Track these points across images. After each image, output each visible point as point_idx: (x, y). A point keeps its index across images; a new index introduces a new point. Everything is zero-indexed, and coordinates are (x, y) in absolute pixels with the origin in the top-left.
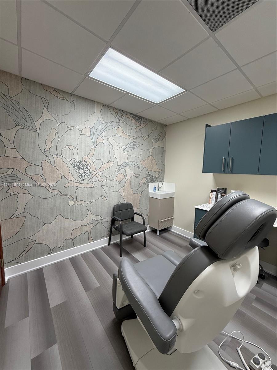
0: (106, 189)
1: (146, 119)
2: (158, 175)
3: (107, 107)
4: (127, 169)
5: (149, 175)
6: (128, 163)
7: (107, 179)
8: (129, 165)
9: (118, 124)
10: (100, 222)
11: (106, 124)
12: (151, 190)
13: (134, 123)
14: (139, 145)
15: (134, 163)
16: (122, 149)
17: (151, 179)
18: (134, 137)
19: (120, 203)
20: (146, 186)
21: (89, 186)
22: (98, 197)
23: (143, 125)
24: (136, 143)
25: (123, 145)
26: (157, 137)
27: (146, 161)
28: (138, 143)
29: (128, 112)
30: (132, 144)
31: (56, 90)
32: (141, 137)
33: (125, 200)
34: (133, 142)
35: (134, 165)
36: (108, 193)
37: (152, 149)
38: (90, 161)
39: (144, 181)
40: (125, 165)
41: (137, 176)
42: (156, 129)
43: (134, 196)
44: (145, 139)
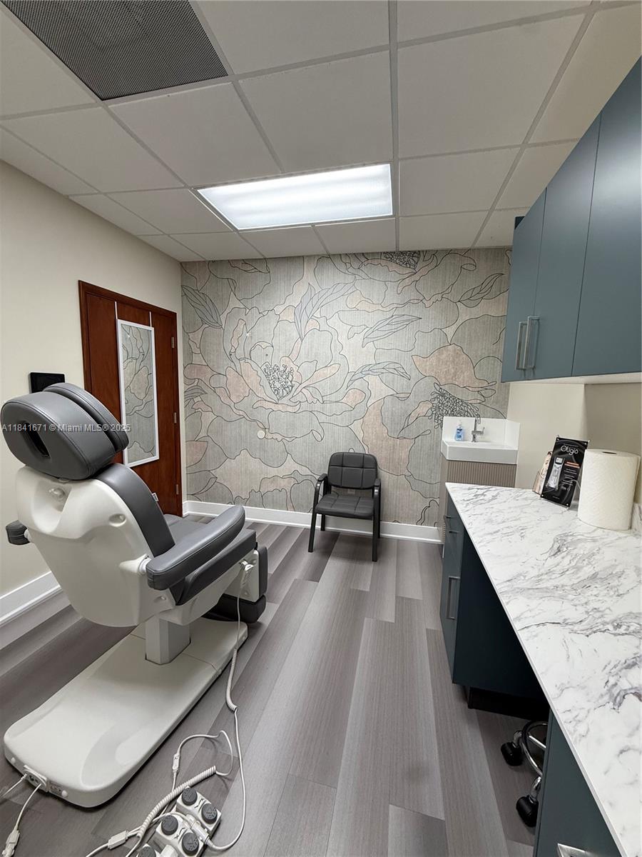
0: (322, 418)
1: (434, 254)
2: (479, 397)
3: (328, 258)
4: (373, 380)
5: (443, 395)
6: (375, 367)
7: (325, 399)
8: (377, 371)
9: (352, 284)
10: (307, 479)
11: (325, 291)
12: (448, 438)
13: (395, 272)
14: (409, 320)
15: (392, 366)
16: (361, 336)
17: (447, 404)
18: (396, 306)
20: (431, 424)
21: (290, 409)
22: (305, 431)
23: (423, 271)
24: (402, 318)
25: (363, 327)
26: (477, 291)
27: (433, 359)
28: (405, 318)
29: (378, 253)
30: (388, 321)
31: (245, 262)
32: (416, 301)
33: (365, 447)
34: (389, 318)
35: (391, 371)
36: (325, 426)
37: (454, 327)
38: (292, 365)
39: (425, 409)
40: (367, 370)
41: (402, 395)
43: (391, 442)
44: (428, 304)
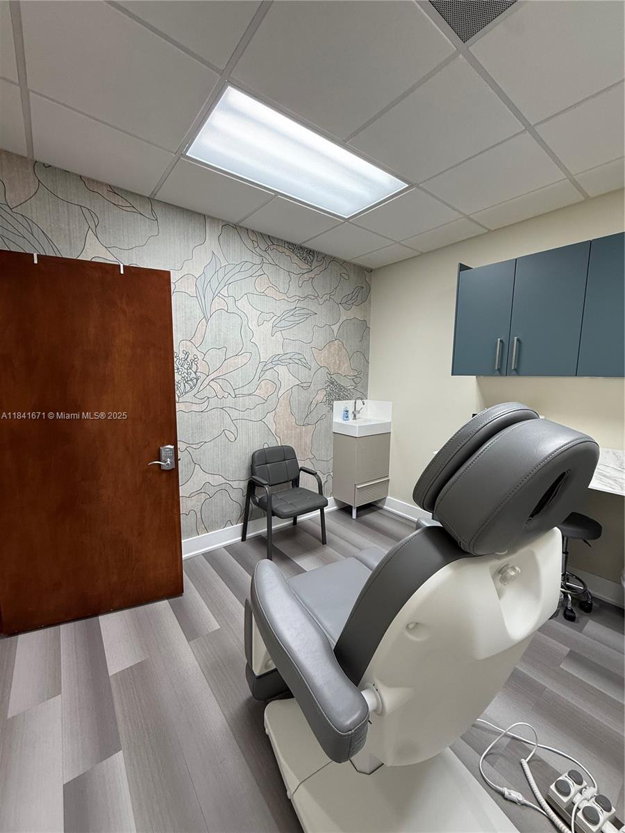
0: (235, 414)
1: (325, 256)
2: (353, 384)
3: (234, 228)
4: (282, 370)
5: (332, 383)
6: (283, 358)
7: (237, 393)
8: (285, 361)
9: (260, 266)
10: (223, 489)
11: (232, 266)
12: (337, 418)
13: (296, 264)
14: (307, 314)
15: (296, 356)
16: (270, 324)
17: (336, 392)
18: (298, 298)
19: (266, 446)
20: (325, 409)
21: (195, 408)
22: (216, 433)
23: (317, 271)
24: (302, 311)
25: (272, 315)
26: (350, 296)
27: (325, 352)
28: (305, 311)
29: (282, 240)
30: (292, 312)
31: (114, 190)
32: (312, 297)
33: (278, 439)
34: (294, 309)
35: (296, 361)
36: (239, 423)
37: (338, 324)
38: (196, 352)
39: (321, 396)
40: (276, 360)
41: (305, 385)
42: (347, 277)
43: (298, 430)
44: (321, 301)
